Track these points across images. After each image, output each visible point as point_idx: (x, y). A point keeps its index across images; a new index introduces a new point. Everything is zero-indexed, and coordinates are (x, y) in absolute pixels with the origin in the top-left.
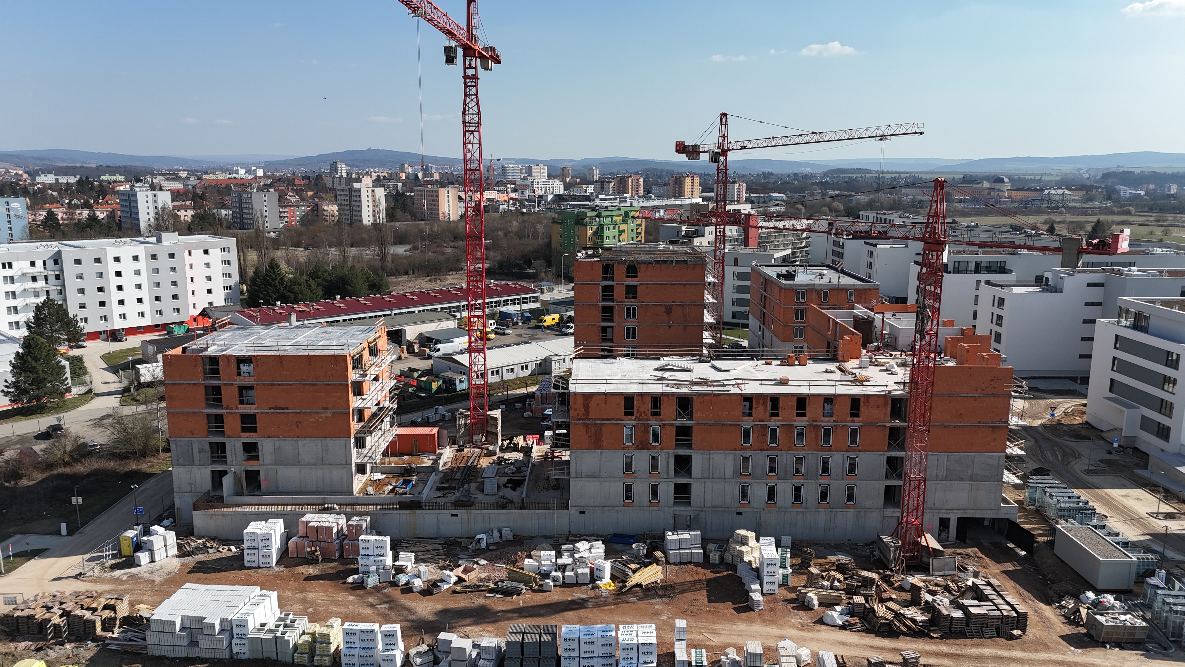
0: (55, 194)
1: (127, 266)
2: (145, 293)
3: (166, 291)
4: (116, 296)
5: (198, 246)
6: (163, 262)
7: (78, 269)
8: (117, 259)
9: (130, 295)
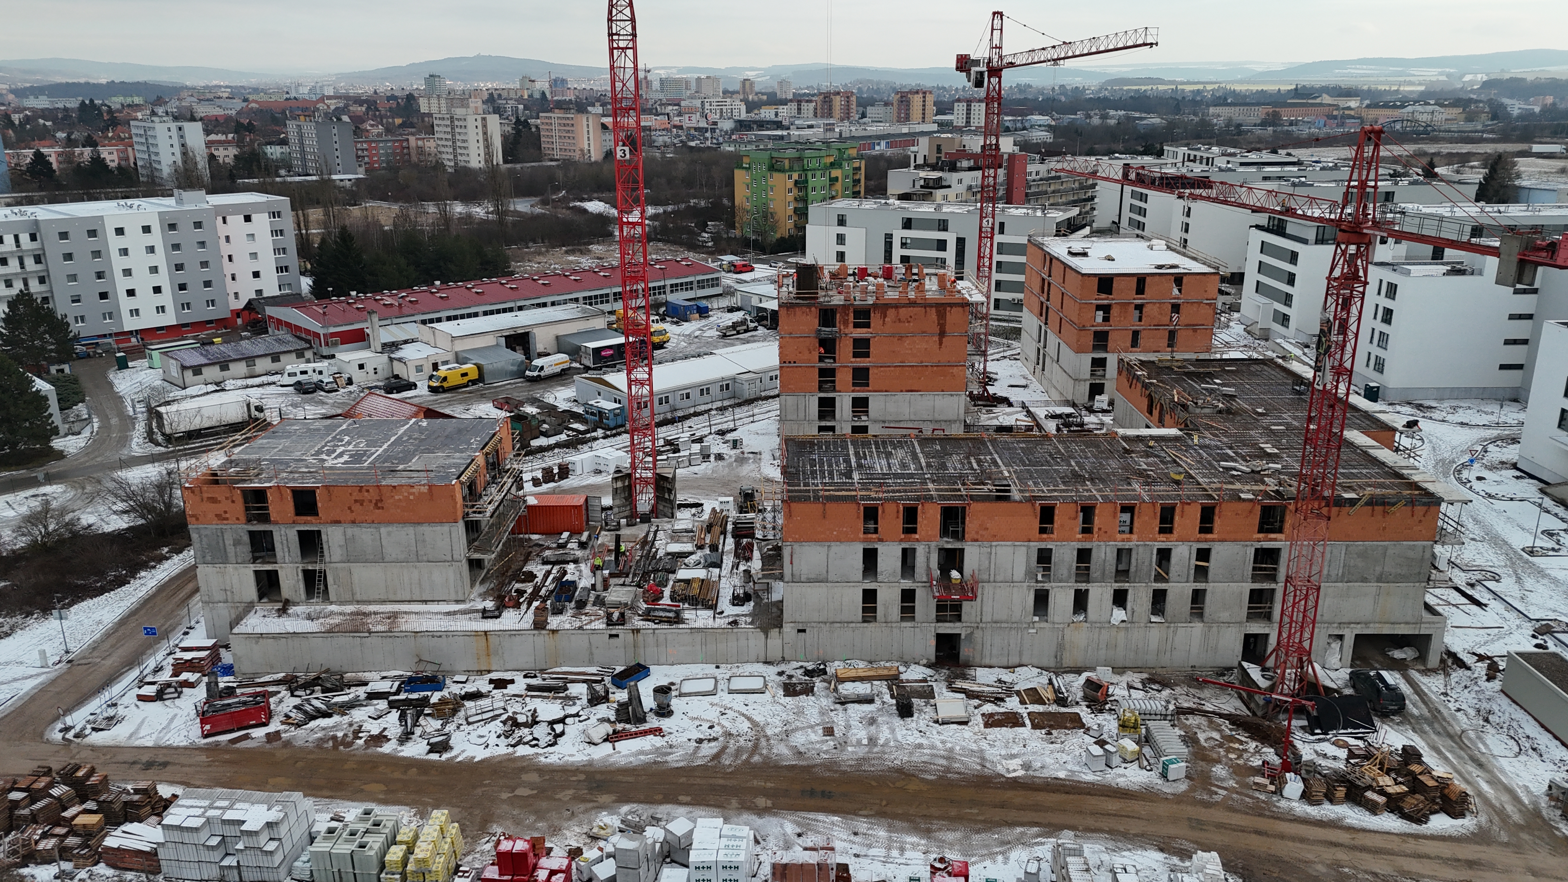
0: (48, 123)
1: (135, 240)
2: (163, 279)
3: (194, 275)
4: (122, 284)
5: (235, 209)
6: (187, 235)
7: (65, 246)
8: (120, 231)
9: (143, 282)
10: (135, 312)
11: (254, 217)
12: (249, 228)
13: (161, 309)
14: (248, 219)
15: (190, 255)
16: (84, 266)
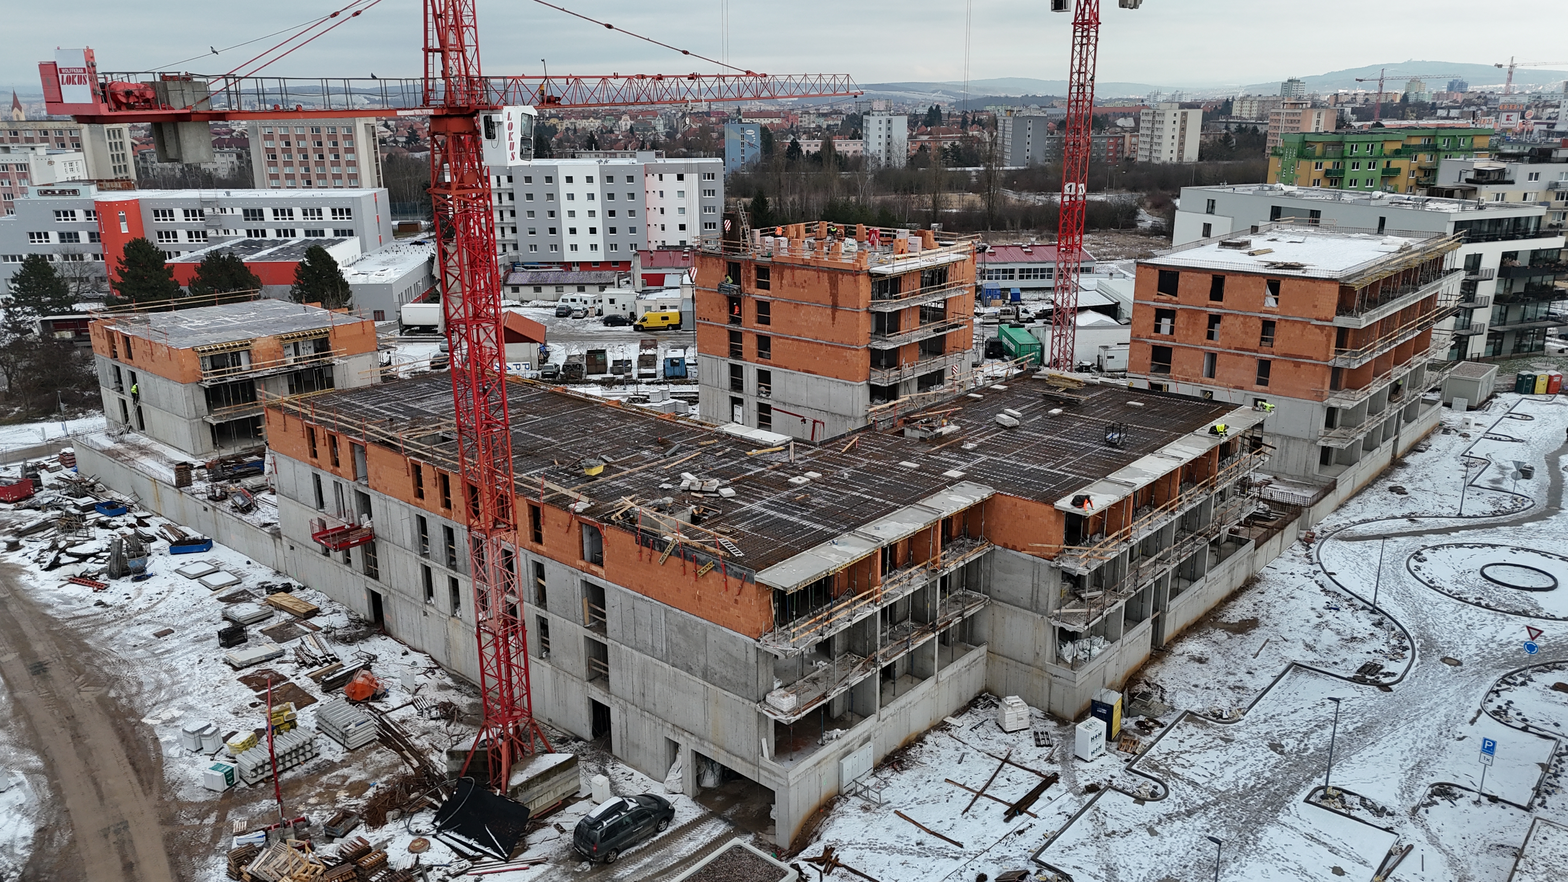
1: (580, 188)
2: (598, 222)
3: (622, 221)
4: (567, 223)
5: (670, 169)
6: (621, 187)
7: (529, 188)
8: (569, 179)
9: (583, 223)
10: (574, 247)
11: (685, 176)
12: (681, 185)
13: (594, 247)
14: (680, 177)
15: (621, 204)
16: (541, 205)
